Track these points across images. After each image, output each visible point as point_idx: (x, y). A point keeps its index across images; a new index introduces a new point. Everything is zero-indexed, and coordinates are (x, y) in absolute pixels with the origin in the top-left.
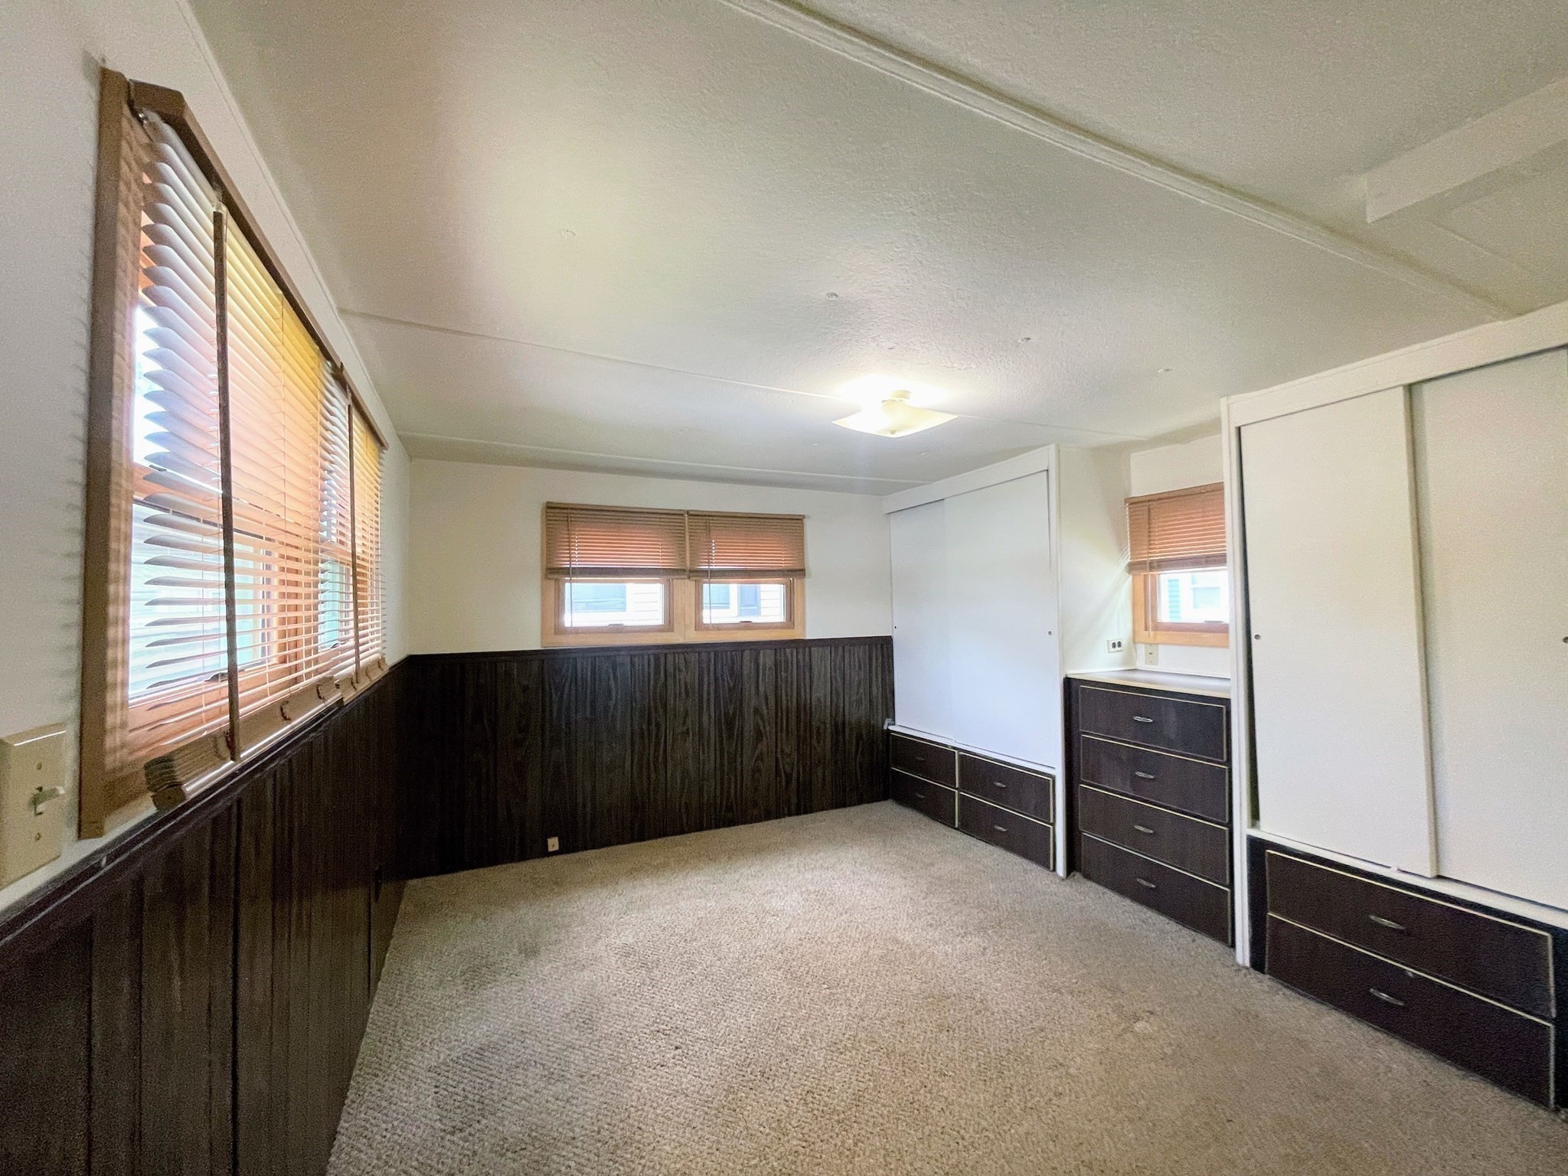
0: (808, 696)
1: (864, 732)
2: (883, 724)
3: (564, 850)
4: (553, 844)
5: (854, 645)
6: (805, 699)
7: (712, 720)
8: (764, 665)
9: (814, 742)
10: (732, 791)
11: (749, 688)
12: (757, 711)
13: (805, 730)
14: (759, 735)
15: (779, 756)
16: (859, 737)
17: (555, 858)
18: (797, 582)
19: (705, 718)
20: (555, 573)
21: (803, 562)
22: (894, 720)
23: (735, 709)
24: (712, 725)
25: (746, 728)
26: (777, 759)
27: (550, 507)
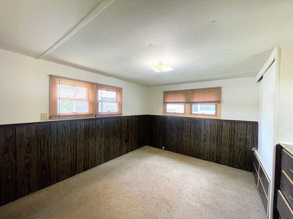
0: (221, 134)
1: (242, 148)
2: (252, 149)
3: (165, 149)
4: (163, 148)
5: (239, 123)
6: (220, 135)
7: (193, 134)
8: (207, 124)
9: (223, 147)
10: (198, 151)
11: (203, 129)
12: (205, 135)
13: (219, 143)
14: (205, 141)
15: (211, 147)
16: (240, 150)
17: (163, 150)
18: (219, 105)
19: (192, 134)
20: (165, 103)
21: (220, 99)
22: (257, 148)
23: (199, 133)
24: (193, 135)
25: (202, 138)
26: (210, 147)
27: (164, 92)
